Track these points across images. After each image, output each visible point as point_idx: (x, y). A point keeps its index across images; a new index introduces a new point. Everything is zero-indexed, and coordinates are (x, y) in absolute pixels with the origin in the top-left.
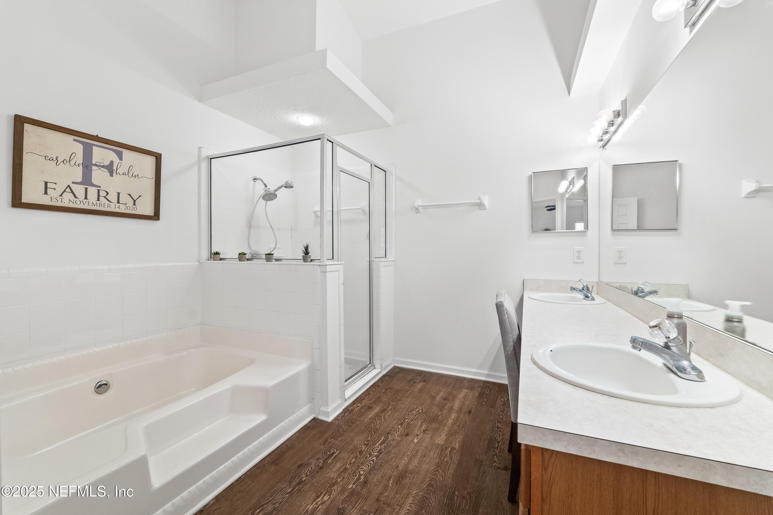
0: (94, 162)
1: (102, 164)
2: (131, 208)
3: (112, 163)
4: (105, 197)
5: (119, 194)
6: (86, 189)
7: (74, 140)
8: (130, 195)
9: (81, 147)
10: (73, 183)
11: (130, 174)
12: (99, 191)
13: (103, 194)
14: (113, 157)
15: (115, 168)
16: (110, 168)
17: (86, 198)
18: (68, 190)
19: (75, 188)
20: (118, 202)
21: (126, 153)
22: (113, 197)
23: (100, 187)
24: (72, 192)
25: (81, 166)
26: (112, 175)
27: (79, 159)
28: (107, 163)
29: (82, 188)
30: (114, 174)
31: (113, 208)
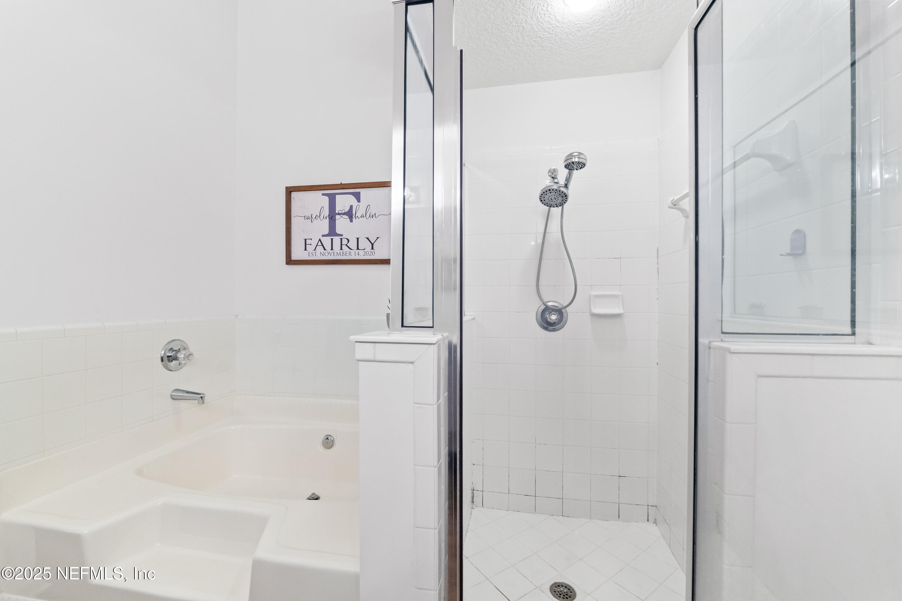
0: (337, 212)
1: (343, 212)
2: (370, 253)
3: (351, 207)
4: (346, 245)
5: (358, 239)
6: (332, 239)
7: (323, 194)
8: (368, 238)
9: (327, 199)
10: (323, 236)
11: (368, 216)
12: (341, 239)
13: (345, 242)
14: (352, 200)
15: (354, 213)
16: (350, 214)
17: (332, 249)
18: (320, 243)
19: (324, 240)
20: (358, 249)
21: (364, 192)
22: (353, 244)
23: (342, 235)
24: (322, 245)
25: (328, 218)
26: (351, 221)
27: (326, 212)
28: (347, 209)
29: (328, 239)
30: (354, 219)
31: (354, 256)
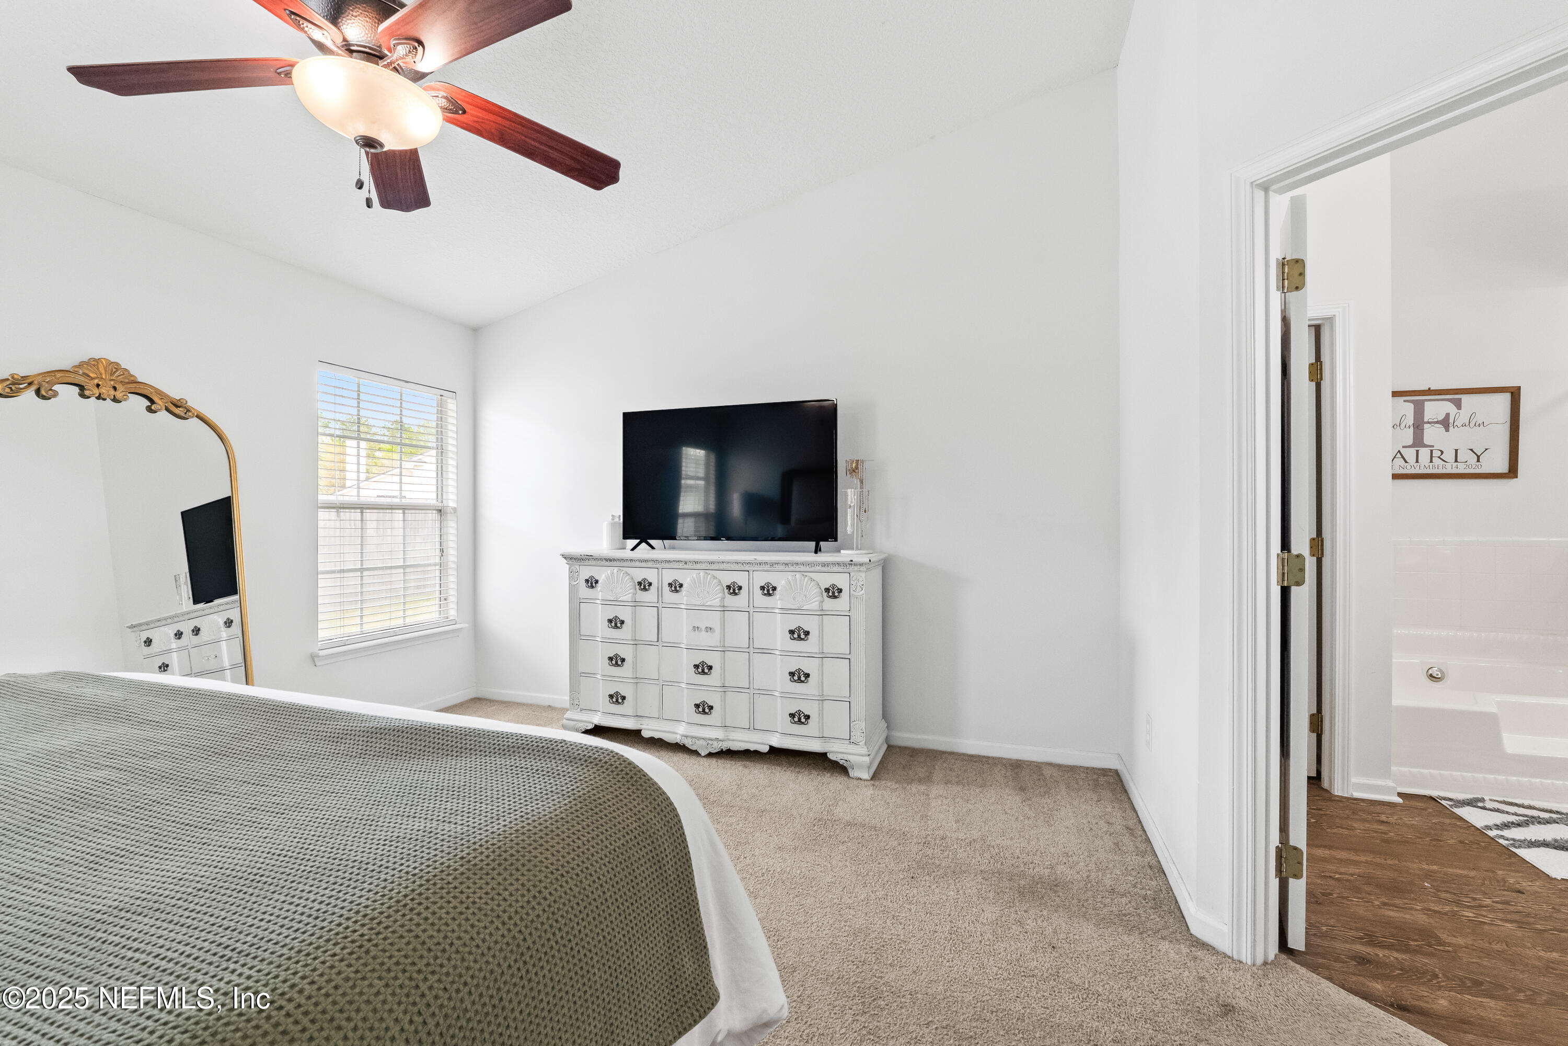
0: (1426, 420)
1: (1436, 420)
2: (1474, 466)
3: (1448, 415)
4: (1439, 457)
5: (1456, 451)
6: (1417, 451)
7: (1405, 401)
8: (1471, 450)
9: (1411, 406)
10: (1404, 447)
11: (1472, 424)
12: (1432, 451)
13: (1436, 453)
14: (1450, 408)
15: (1451, 421)
16: (1445, 423)
17: (1417, 461)
18: (1399, 455)
19: (1405, 452)
20: (1456, 461)
21: (1465, 399)
22: (1449, 456)
23: (1433, 446)
24: (1403, 457)
25: (1412, 428)
26: (1447, 430)
27: (1410, 420)
28: (1441, 417)
29: (1413, 451)
30: (1451, 428)
31: (1449, 470)
